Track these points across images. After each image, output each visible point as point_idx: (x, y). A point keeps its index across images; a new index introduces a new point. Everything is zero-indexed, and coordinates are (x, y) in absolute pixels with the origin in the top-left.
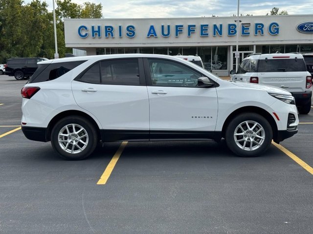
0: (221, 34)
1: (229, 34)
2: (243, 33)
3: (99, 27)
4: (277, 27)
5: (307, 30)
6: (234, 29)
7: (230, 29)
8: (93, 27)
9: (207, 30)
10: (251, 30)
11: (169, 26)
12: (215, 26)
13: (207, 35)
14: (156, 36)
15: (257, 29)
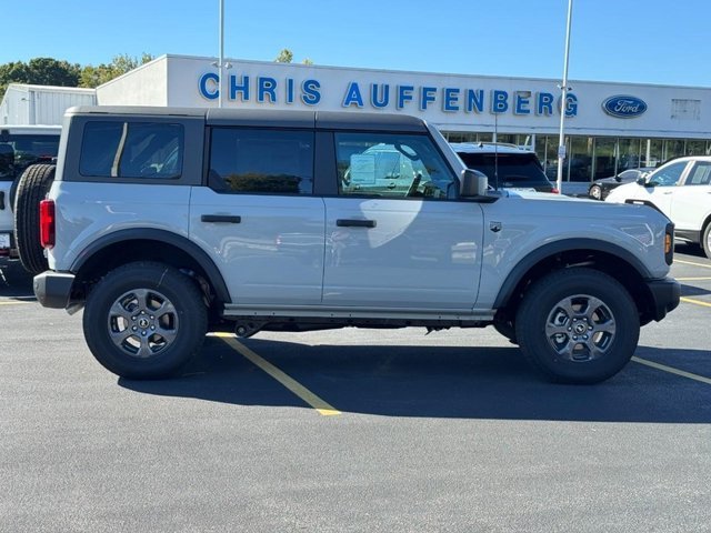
0: (481, 110)
1: (496, 110)
2: (519, 110)
3: (246, 79)
4: (575, 102)
5: (620, 112)
6: (504, 102)
7: (496, 101)
8: (233, 78)
9: (456, 99)
10: (532, 105)
11: (387, 87)
12: (471, 91)
13: (457, 108)
14: (361, 104)
15: (541, 104)
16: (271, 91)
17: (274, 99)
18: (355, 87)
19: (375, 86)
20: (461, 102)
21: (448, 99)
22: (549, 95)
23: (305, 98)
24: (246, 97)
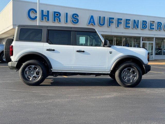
0: (138, 27)
1: (143, 28)
2: (151, 28)
3: (48, 12)
6: (146, 25)
7: (143, 25)
8: (42, 11)
9: (129, 23)
10: (155, 26)
11: (104, 17)
12: (134, 21)
13: (129, 27)
14: (95, 24)
15: (158, 26)
16: (59, 17)
17: (60, 21)
18: (92, 17)
19: (100, 17)
20: (131, 25)
21: (126, 23)
22: (160, 23)
23: (73, 21)
24: (48, 20)
